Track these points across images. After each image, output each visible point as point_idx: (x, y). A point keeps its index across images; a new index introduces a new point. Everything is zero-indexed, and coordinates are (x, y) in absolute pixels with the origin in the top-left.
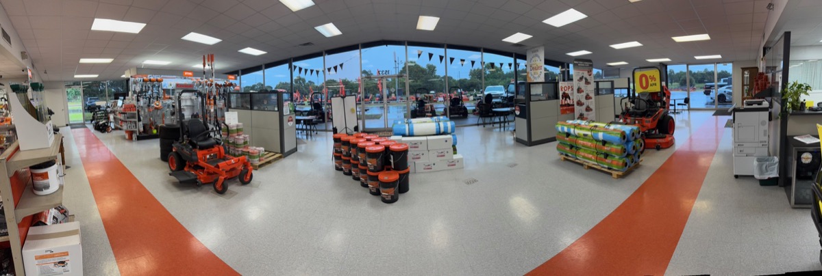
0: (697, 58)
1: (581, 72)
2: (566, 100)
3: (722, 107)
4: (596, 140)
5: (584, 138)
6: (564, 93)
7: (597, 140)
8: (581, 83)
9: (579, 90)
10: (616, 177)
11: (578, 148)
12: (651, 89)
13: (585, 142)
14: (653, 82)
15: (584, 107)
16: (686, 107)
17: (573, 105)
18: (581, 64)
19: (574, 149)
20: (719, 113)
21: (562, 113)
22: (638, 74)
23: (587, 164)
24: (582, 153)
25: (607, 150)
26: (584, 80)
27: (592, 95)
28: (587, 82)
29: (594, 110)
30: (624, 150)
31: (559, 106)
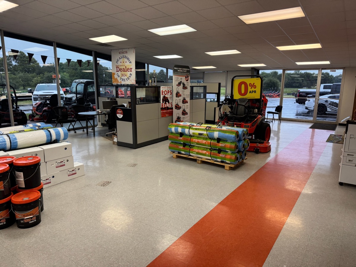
0: (298, 63)
1: (180, 77)
2: (165, 103)
3: (320, 120)
4: (210, 139)
5: (198, 137)
6: (164, 97)
7: (212, 138)
8: (179, 87)
9: (178, 95)
10: (228, 169)
11: (191, 146)
12: (249, 96)
13: (200, 140)
14: (253, 89)
15: (181, 110)
16: (276, 116)
17: (172, 108)
18: (180, 70)
19: (187, 147)
20: (316, 126)
21: (162, 116)
22: (237, 82)
23: (200, 159)
24: (196, 150)
25: (221, 146)
26: (182, 84)
27: (188, 99)
28: (185, 87)
29: (189, 114)
30: (237, 147)
31: (160, 109)
